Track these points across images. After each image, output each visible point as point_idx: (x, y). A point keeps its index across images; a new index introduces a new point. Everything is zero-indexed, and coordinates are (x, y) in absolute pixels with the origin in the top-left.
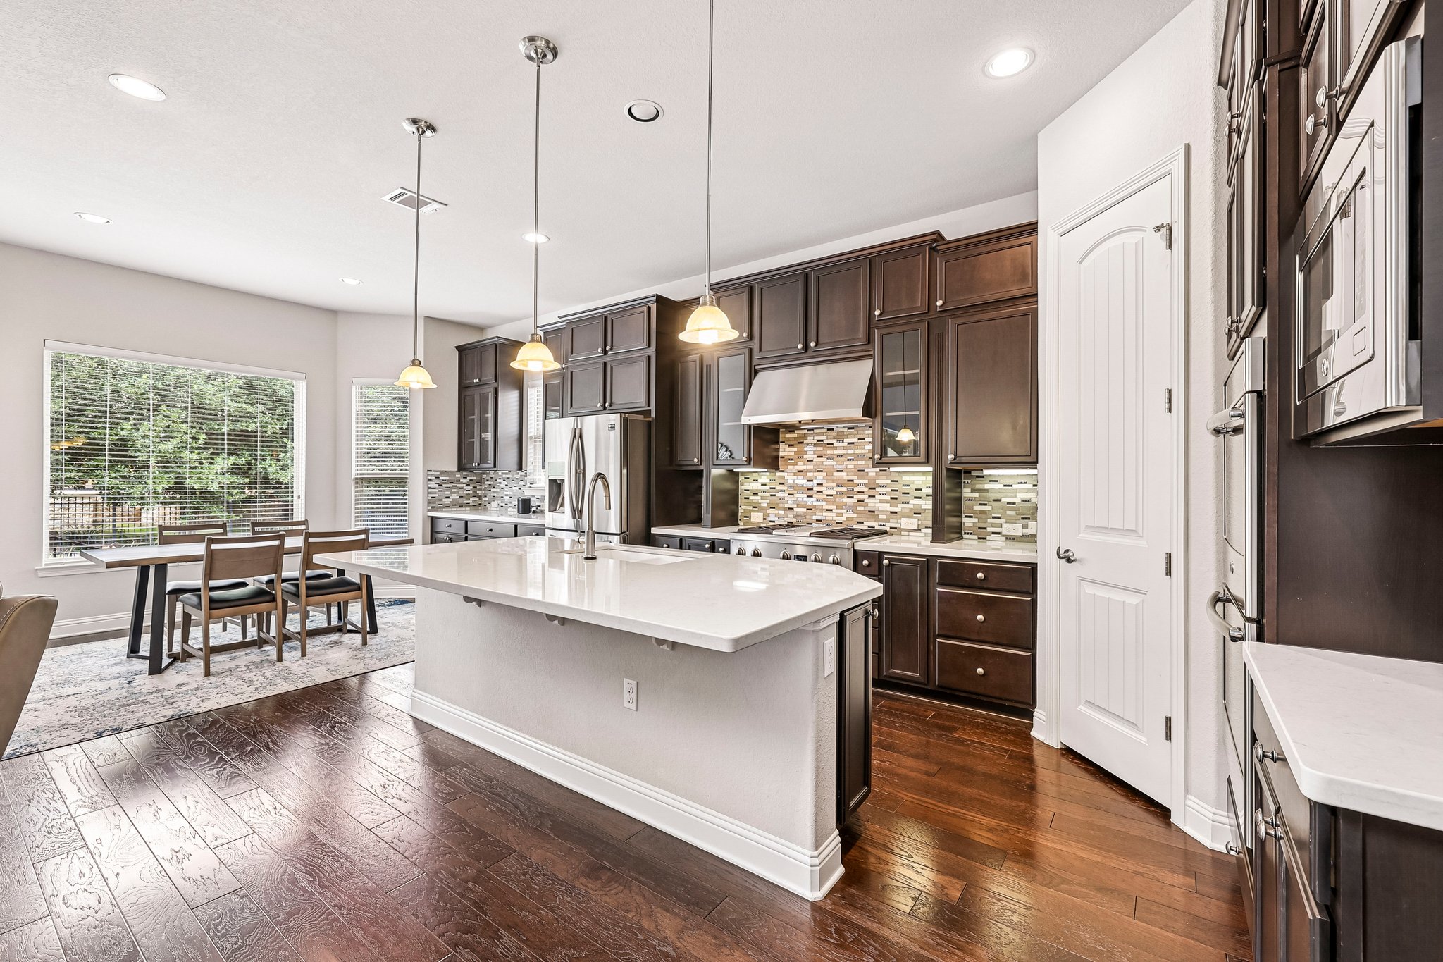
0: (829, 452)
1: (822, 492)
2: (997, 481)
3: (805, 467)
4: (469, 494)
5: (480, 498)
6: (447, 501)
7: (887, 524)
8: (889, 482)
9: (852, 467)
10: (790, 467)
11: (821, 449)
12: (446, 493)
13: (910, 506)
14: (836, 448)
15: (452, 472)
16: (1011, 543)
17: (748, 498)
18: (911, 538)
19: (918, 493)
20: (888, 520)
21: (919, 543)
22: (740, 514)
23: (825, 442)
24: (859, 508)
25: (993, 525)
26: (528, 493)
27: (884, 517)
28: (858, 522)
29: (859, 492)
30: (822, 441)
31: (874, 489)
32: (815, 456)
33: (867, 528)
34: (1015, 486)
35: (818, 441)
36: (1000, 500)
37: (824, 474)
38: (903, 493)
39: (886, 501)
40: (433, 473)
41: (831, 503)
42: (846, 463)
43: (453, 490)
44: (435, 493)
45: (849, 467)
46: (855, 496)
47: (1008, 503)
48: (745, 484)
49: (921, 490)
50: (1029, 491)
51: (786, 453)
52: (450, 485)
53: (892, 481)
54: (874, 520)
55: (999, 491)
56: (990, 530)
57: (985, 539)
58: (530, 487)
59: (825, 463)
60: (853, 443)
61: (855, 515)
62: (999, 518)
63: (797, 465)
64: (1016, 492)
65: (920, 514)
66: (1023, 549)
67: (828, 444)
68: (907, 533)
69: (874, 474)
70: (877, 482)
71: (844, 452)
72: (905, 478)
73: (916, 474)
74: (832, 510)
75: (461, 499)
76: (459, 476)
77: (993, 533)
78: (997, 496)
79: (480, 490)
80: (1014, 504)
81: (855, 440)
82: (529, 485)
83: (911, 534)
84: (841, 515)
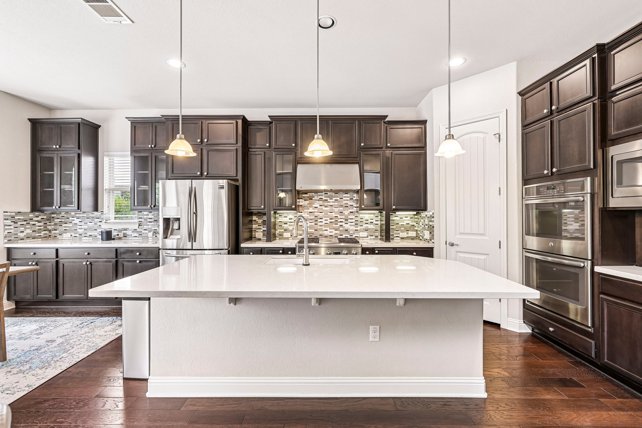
0: (325, 204)
1: (322, 222)
2: (397, 216)
3: (313, 211)
4: (41, 229)
5: (50, 231)
6: (22, 235)
7: (353, 235)
8: (354, 217)
9: (337, 210)
10: (305, 210)
11: (322, 202)
12: (21, 229)
13: (363, 227)
14: (329, 202)
15: (25, 213)
16: (402, 240)
17: (281, 226)
18: (364, 241)
19: (367, 222)
20: (354, 234)
21: (367, 242)
22: (276, 234)
23: (324, 199)
24: (340, 229)
25: (396, 234)
26: (105, 227)
27: (352, 232)
28: (340, 235)
29: (340, 222)
30: (322, 198)
31: (348, 220)
32: (319, 205)
33: (344, 237)
34: (404, 218)
35: (320, 198)
36: (398, 224)
37: (324, 214)
38: (360, 222)
39: (353, 225)
40: (10, 214)
41: (327, 227)
42: (334, 209)
43: (27, 226)
44: (11, 229)
45: (335, 210)
46: (338, 224)
47: (401, 225)
48: (279, 219)
49: (368, 220)
50: (409, 220)
51: (303, 204)
52: (25, 223)
53: (355, 217)
54: (348, 234)
55: (398, 220)
56: (395, 235)
57: (393, 239)
58: (106, 222)
59: (323, 209)
60: (337, 200)
61: (339, 232)
62: (398, 231)
63: (309, 209)
64: (404, 220)
65: (368, 230)
66: (407, 242)
67: (325, 200)
68: (362, 239)
69: (347, 214)
70: (349, 217)
71: (333, 204)
72: (361, 215)
73: (366, 214)
74: (327, 230)
75: (34, 233)
76: (32, 216)
77: (396, 237)
78: (397, 222)
79: (50, 225)
80: (404, 225)
81: (338, 199)
82: (105, 221)
83: (364, 239)
84: (332, 232)
